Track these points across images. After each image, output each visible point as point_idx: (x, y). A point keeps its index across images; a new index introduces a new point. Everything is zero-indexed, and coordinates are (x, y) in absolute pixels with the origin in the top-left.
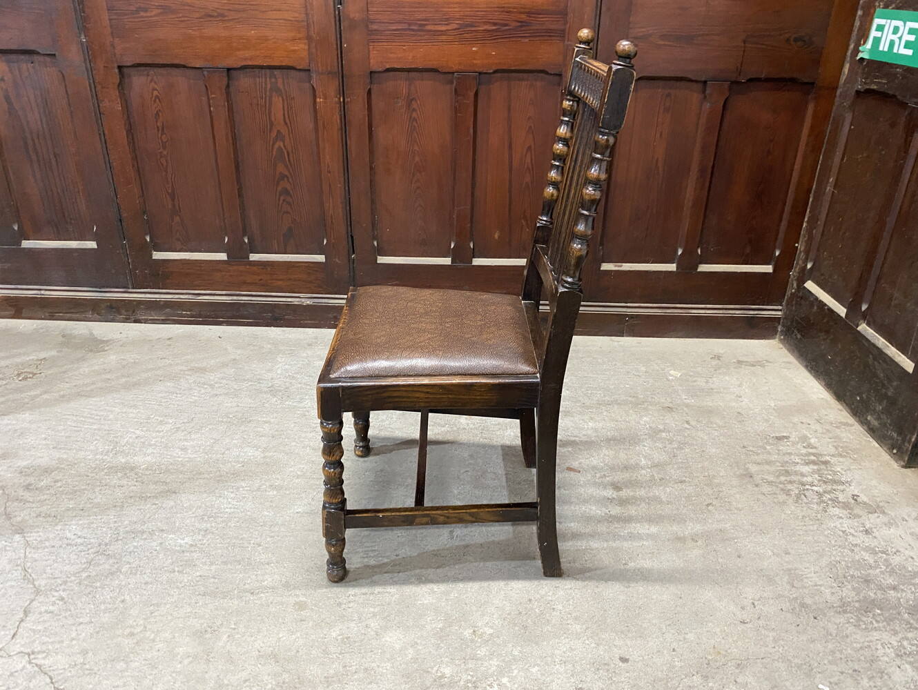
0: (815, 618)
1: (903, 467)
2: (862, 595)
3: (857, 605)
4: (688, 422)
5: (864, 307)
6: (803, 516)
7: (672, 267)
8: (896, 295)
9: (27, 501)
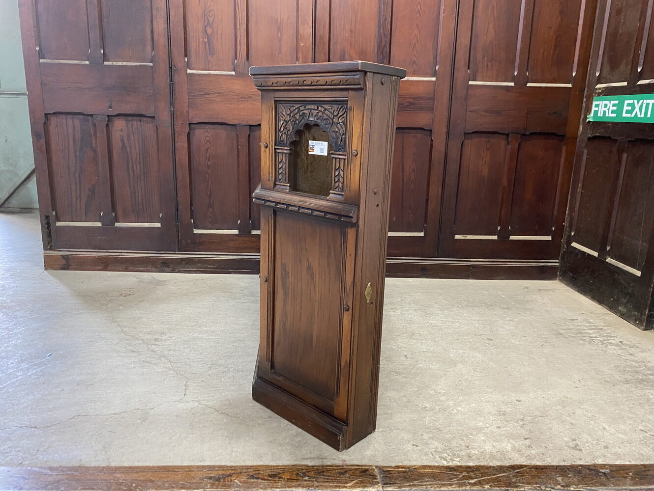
0: (613, 385)
1: (643, 330)
2: (636, 377)
3: (634, 381)
4: (519, 314)
5: (608, 248)
6: (595, 349)
7: (495, 237)
8: (625, 238)
9: (159, 345)
